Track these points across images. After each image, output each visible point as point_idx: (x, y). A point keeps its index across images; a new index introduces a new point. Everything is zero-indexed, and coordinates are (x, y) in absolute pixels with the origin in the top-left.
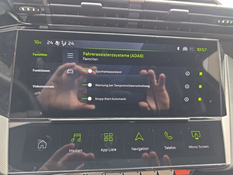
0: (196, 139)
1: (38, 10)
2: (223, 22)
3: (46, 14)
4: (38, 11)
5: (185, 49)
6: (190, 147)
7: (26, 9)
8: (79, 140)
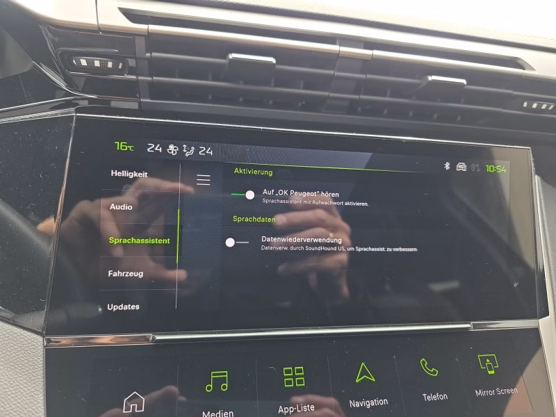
0: (490, 372)
1: (121, 64)
2: (535, 106)
3: (137, 75)
4: (120, 67)
5: (461, 167)
6: (479, 393)
7: (91, 63)
8: (224, 387)
